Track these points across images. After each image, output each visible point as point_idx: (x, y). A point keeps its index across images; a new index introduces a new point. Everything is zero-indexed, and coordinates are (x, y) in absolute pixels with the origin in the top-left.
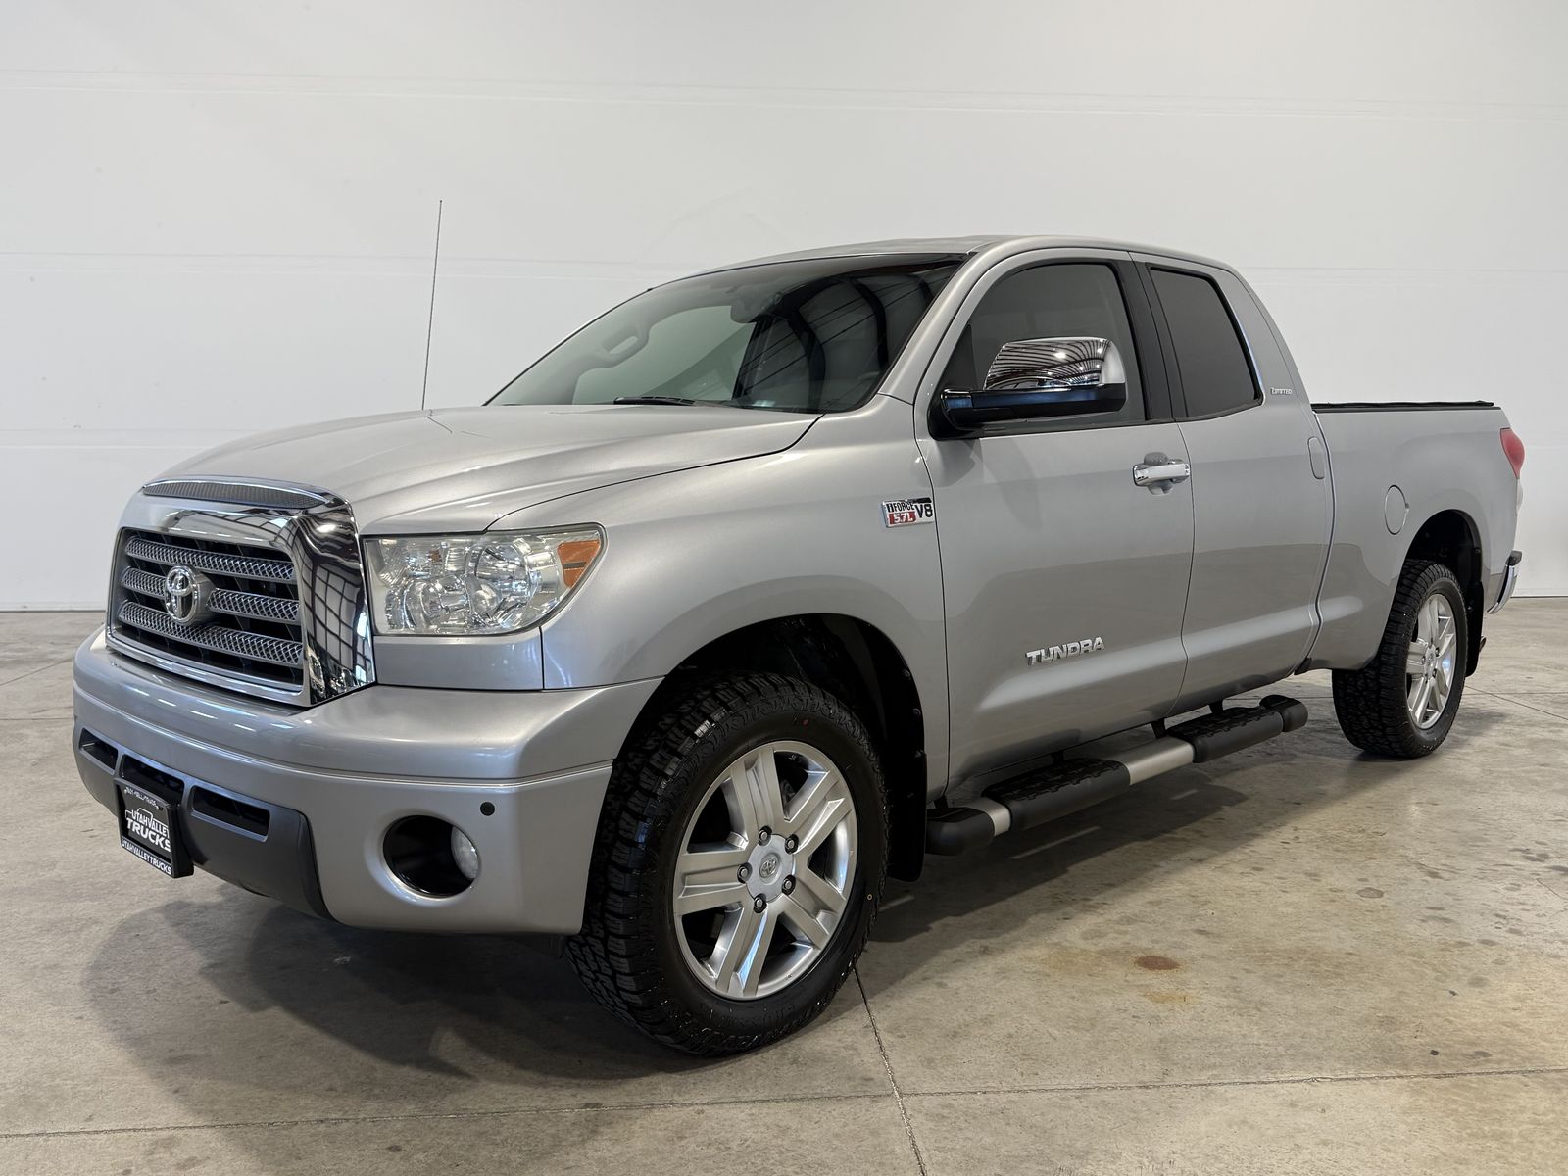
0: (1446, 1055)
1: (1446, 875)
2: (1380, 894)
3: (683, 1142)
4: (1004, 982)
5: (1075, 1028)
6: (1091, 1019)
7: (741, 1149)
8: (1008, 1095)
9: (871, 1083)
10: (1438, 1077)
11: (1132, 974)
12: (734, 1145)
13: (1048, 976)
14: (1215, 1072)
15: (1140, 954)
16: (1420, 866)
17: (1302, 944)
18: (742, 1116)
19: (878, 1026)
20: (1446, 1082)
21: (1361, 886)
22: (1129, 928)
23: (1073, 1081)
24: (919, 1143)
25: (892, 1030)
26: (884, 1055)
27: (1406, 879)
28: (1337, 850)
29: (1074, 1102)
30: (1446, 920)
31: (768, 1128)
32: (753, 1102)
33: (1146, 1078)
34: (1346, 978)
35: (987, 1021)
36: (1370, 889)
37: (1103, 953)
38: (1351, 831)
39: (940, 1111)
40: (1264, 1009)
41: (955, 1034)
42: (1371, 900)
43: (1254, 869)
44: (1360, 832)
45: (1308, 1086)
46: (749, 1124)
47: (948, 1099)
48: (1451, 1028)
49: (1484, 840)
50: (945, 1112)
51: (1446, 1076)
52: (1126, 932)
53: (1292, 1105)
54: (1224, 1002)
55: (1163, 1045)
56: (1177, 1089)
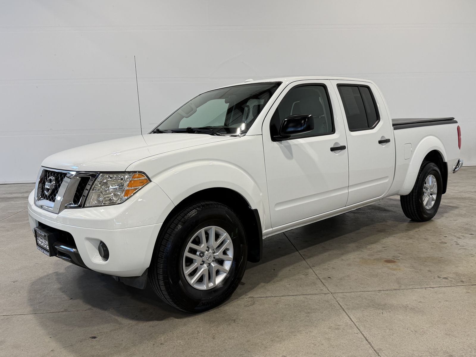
0: (473, 280)
1: (463, 238)
2: (446, 243)
3: (278, 305)
4: (350, 267)
5: (373, 277)
6: (376, 275)
7: (294, 306)
8: (360, 292)
9: (323, 291)
10: (472, 285)
11: (384, 264)
12: (292, 305)
13: (361, 265)
14: (413, 286)
15: (385, 259)
16: (455, 236)
17: (428, 256)
18: (291, 299)
19: (320, 278)
20: (474, 286)
21: (440, 241)
22: (380, 253)
23: (376, 289)
24: (340, 304)
25: (324, 279)
26: (324, 284)
27: (452, 239)
28: (431, 233)
29: (378, 293)
30: (465, 249)
31: (299, 301)
32: (293, 295)
33: (395, 288)
34: (442, 263)
35: (348, 276)
36: (443, 242)
37: (374, 259)
38: (434, 228)
39: (343, 297)
40: (422, 271)
41: (341, 279)
42: (444, 245)
43: (410, 238)
44: (436, 228)
45: (439, 288)
46: (294, 300)
47: (345, 294)
48: (473, 274)
49: (471, 229)
50: (345, 297)
51: (474, 285)
52: (379, 254)
53: (436, 293)
54: (411, 270)
55: (397, 280)
56: (404, 290)
